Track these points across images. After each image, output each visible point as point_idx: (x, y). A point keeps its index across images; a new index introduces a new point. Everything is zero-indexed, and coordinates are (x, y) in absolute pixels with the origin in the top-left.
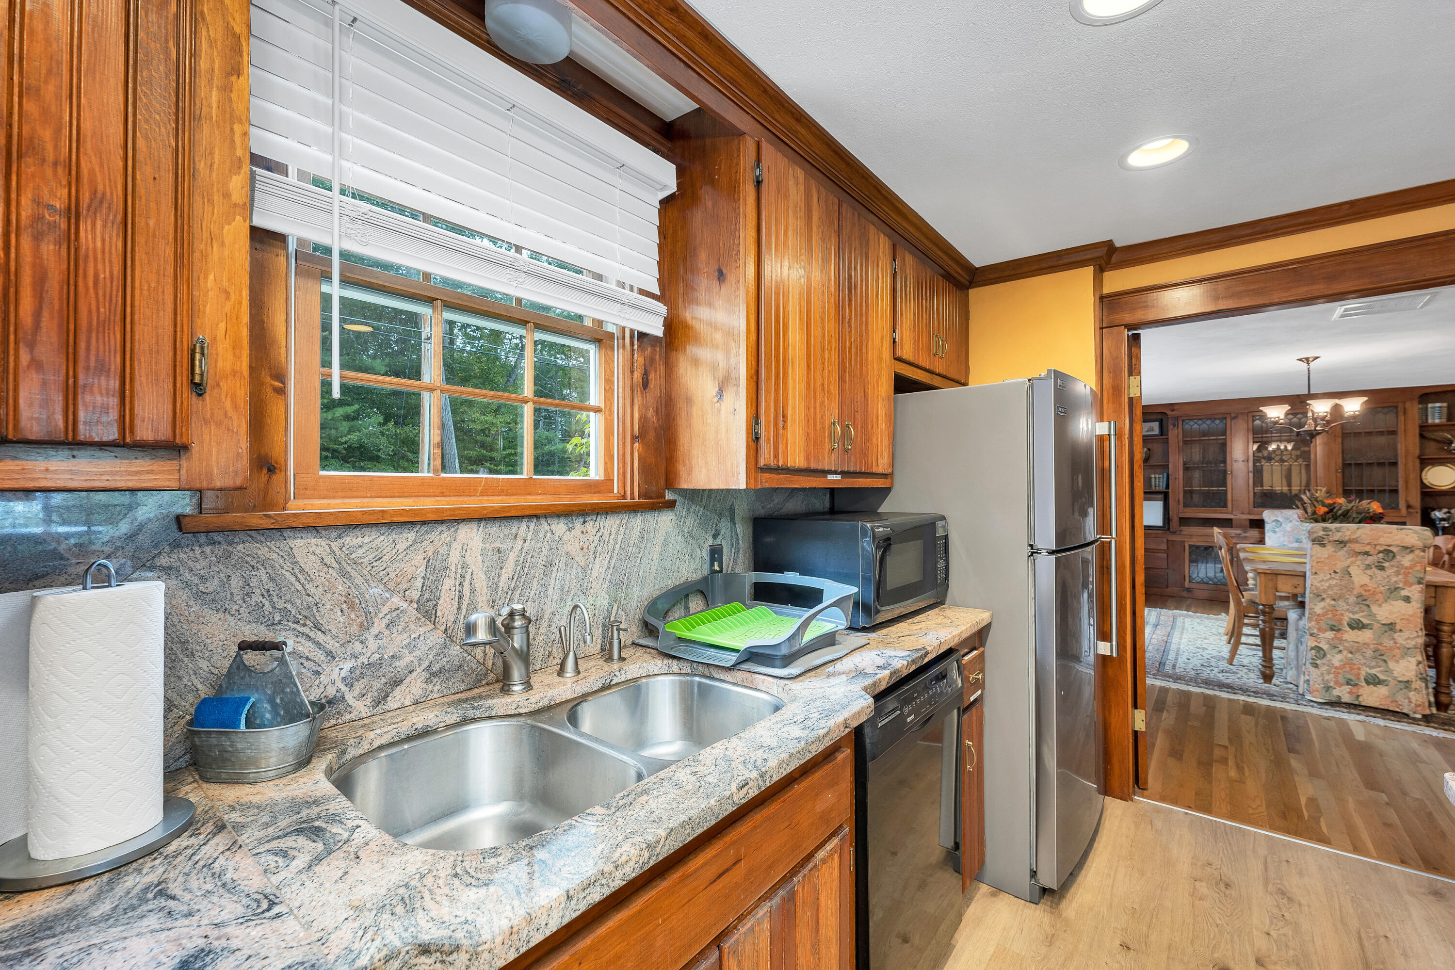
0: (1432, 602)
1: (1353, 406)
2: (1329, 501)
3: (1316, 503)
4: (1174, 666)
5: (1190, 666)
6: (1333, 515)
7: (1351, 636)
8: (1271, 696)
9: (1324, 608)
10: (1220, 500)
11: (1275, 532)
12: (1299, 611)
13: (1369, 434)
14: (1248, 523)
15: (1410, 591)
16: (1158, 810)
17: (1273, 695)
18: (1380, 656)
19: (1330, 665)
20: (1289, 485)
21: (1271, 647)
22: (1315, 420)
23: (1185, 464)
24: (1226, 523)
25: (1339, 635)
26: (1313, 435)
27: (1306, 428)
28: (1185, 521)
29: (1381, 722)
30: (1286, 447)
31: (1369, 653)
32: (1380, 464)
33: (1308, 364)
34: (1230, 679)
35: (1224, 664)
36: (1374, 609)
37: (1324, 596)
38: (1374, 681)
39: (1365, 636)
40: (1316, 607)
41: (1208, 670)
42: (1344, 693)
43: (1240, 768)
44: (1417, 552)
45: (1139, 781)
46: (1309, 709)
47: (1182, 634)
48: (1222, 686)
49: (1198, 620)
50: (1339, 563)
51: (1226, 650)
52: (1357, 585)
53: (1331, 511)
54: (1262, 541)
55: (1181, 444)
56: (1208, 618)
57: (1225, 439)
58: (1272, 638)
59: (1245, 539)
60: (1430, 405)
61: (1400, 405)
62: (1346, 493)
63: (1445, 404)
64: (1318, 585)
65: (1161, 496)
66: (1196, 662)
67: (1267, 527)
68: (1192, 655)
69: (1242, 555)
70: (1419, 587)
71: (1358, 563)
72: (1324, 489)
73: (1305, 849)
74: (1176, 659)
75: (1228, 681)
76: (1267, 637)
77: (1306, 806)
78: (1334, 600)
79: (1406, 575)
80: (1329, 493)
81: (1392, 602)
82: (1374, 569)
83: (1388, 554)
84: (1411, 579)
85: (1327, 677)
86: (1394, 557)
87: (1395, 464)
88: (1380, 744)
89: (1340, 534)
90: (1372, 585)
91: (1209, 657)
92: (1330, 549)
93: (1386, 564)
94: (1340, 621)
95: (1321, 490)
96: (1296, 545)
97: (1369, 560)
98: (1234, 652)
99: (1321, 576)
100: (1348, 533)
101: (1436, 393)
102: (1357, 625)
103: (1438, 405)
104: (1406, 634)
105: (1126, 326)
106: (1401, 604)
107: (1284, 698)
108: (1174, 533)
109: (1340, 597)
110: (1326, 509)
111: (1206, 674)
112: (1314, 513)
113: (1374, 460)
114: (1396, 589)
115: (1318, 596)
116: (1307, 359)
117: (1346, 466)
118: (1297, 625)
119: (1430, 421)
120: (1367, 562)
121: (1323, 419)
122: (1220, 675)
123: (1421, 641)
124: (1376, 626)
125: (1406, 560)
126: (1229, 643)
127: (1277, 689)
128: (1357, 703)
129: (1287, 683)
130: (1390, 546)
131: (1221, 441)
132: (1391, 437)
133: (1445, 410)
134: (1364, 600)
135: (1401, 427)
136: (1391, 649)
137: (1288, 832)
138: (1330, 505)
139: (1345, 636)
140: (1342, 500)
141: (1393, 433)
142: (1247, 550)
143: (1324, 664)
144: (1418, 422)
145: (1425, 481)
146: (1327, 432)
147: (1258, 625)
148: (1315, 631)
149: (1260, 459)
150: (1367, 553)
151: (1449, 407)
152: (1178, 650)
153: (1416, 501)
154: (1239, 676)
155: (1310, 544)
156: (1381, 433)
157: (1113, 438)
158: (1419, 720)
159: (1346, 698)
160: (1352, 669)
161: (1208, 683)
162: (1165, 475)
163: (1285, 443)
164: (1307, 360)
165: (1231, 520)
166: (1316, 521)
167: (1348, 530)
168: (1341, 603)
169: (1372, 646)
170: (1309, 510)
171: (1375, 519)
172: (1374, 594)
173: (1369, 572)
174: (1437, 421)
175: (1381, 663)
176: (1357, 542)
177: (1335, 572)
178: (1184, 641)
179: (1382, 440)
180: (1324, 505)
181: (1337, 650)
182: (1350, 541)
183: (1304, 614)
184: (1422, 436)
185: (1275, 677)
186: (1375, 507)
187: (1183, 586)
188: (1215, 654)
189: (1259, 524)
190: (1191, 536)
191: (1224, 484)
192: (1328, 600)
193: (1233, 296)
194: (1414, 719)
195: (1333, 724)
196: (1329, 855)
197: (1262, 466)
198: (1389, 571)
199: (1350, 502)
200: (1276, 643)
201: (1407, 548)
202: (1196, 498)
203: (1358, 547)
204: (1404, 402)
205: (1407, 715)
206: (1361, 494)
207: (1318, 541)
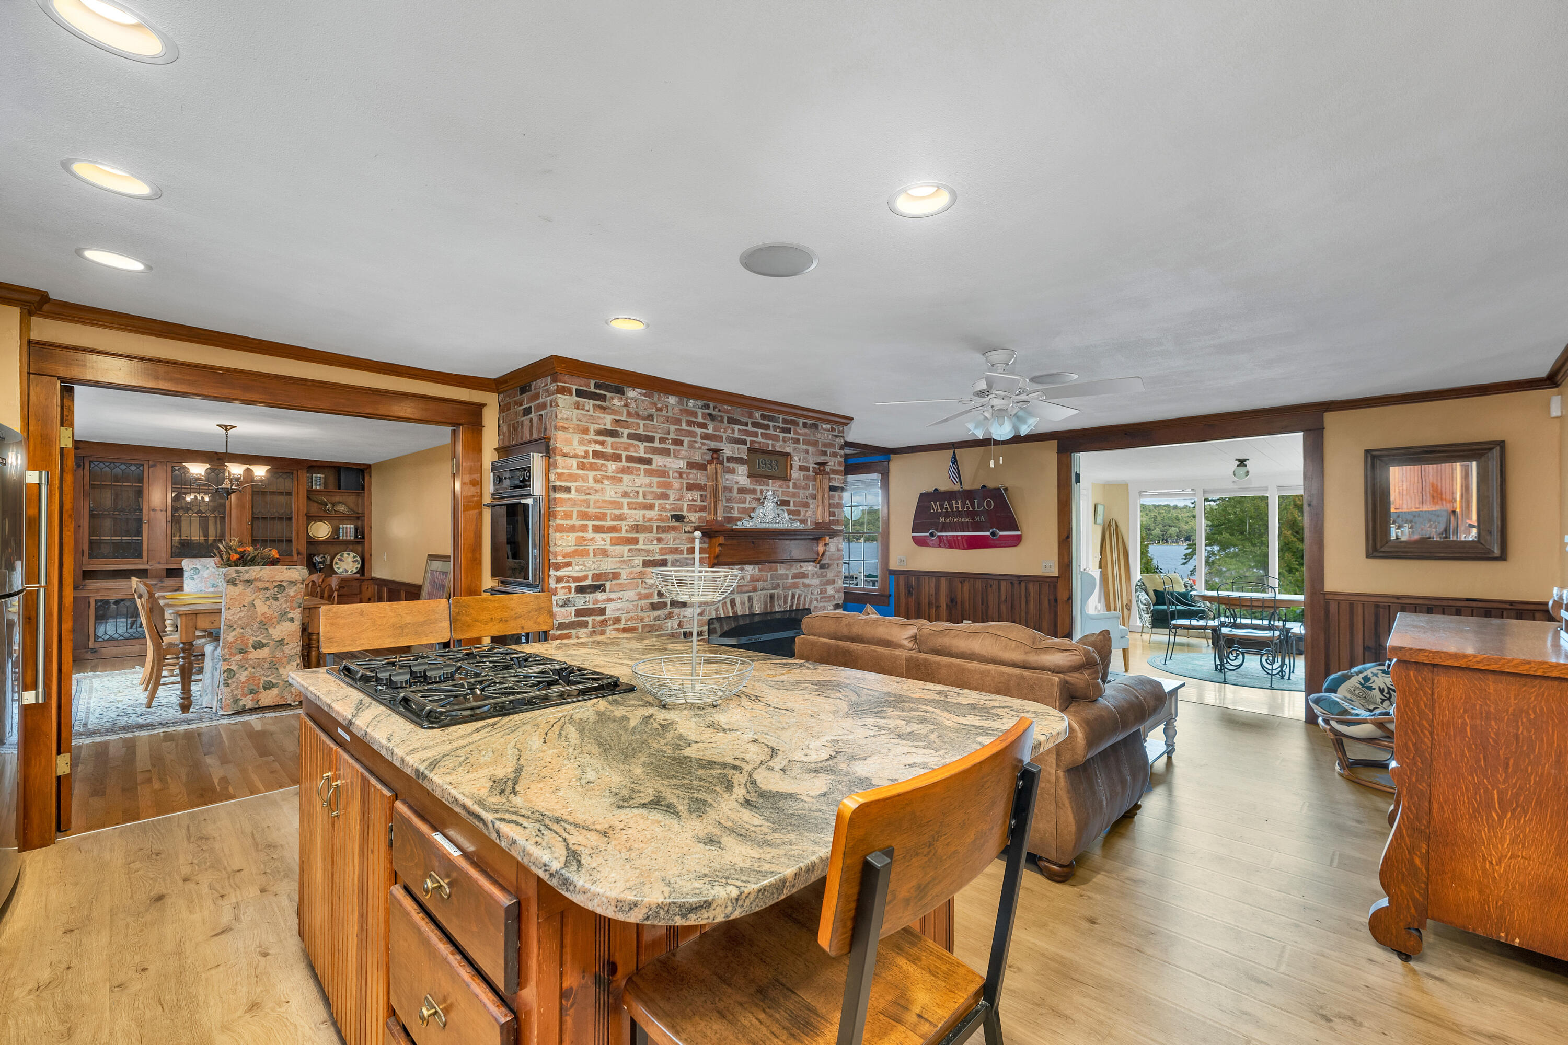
0: (307, 620)
1: (260, 471)
2: (241, 550)
3: (230, 551)
4: (85, 725)
5: (104, 720)
6: (244, 560)
7: (254, 655)
8: (188, 722)
9: (235, 636)
10: (136, 551)
11: (193, 579)
12: (214, 644)
13: (273, 493)
14: (164, 573)
15: (294, 614)
16: (85, 838)
17: (191, 720)
18: (274, 666)
19: (239, 681)
20: (206, 535)
21: (190, 681)
22: (231, 480)
23: (91, 510)
24: (142, 574)
25: (245, 656)
26: (228, 492)
27: (223, 486)
28: (90, 574)
29: (273, 715)
30: (203, 498)
31: (266, 665)
32: (280, 519)
33: (227, 431)
34: (150, 719)
35: (143, 709)
36: (271, 631)
37: (235, 626)
38: (269, 686)
39: (265, 652)
40: (228, 637)
41: (125, 718)
42: (248, 702)
43: (162, 780)
44: (299, 585)
45: (61, 827)
46: (221, 722)
47: (90, 693)
48: (140, 727)
49: (108, 678)
50: (247, 598)
51: (143, 697)
52: (259, 614)
53: (242, 557)
54: (180, 588)
55: (87, 487)
56: (119, 674)
57: (142, 487)
58: (190, 673)
59: (162, 589)
60: (314, 475)
61: (295, 472)
62: (254, 542)
63: (323, 476)
64: (231, 618)
66: (111, 714)
67: (186, 575)
68: (105, 710)
69: (162, 602)
70: (299, 610)
71: (261, 596)
72: (237, 540)
73: (217, 808)
74: (87, 717)
75: (147, 721)
76: (186, 671)
77: (218, 784)
78: (243, 628)
79: (292, 602)
80: (241, 543)
81: (283, 624)
82: (271, 600)
83: (281, 588)
84: (295, 605)
85: (235, 692)
86: (284, 589)
87: (290, 519)
88: (273, 728)
89: (248, 575)
90: (269, 612)
91: (125, 707)
92: (240, 587)
93: (279, 596)
94: (247, 645)
95: (234, 540)
96: (212, 589)
97: (268, 593)
98: (152, 697)
99: (233, 611)
100: (254, 574)
101: (319, 467)
102: (259, 646)
103: (319, 475)
104: (291, 646)
105: (59, 378)
106: (288, 624)
107: (200, 720)
109: (247, 626)
110: (238, 556)
111: (122, 722)
112: (229, 559)
113: (276, 515)
114: (285, 613)
115: (231, 627)
116: (226, 426)
117: (254, 519)
118: (213, 655)
119: (314, 487)
120: (266, 596)
121: (237, 480)
122: (139, 719)
123: (299, 648)
124: (272, 643)
125: (292, 592)
126: (146, 690)
127: (195, 715)
128: (257, 706)
129: (203, 708)
130: (281, 582)
131: (137, 488)
132: (287, 497)
133: (323, 480)
134: (264, 626)
135: (295, 489)
136: (281, 659)
137: (206, 804)
138: (242, 552)
139: (250, 656)
140: (250, 549)
141: (289, 494)
142: (164, 597)
143: (234, 682)
144: (306, 487)
145: (310, 534)
146: (240, 491)
147: (178, 664)
148: (228, 657)
149: (178, 510)
150: (267, 589)
151: (325, 478)
152: (88, 709)
153: (303, 547)
154: (158, 714)
155: (225, 585)
156: (281, 493)
157: (44, 489)
158: (297, 705)
159: (250, 705)
160: (254, 681)
161: (125, 729)
163: (202, 495)
164: (226, 428)
165: (147, 570)
166: (230, 566)
167: (254, 571)
168: (248, 629)
169: (268, 660)
170: (225, 557)
171: (274, 562)
172: (271, 619)
173: (268, 603)
174: (318, 488)
175: (275, 671)
176: (260, 581)
177: (244, 606)
178: (93, 699)
179: (282, 499)
180: (237, 552)
181: (244, 668)
182: (255, 580)
183: (219, 645)
184: (308, 498)
185: (192, 707)
186: (274, 554)
187: (87, 646)
188: (131, 702)
189: (177, 573)
190: (98, 590)
191: (139, 533)
192: (238, 630)
193: (171, 380)
194: (294, 706)
195: (240, 727)
196: (235, 804)
197: (180, 516)
198: (281, 601)
199: (256, 549)
200: (194, 677)
201: (293, 582)
202: (105, 549)
203: (260, 585)
204: (297, 471)
205: (290, 705)
206: (265, 543)
207: (232, 582)
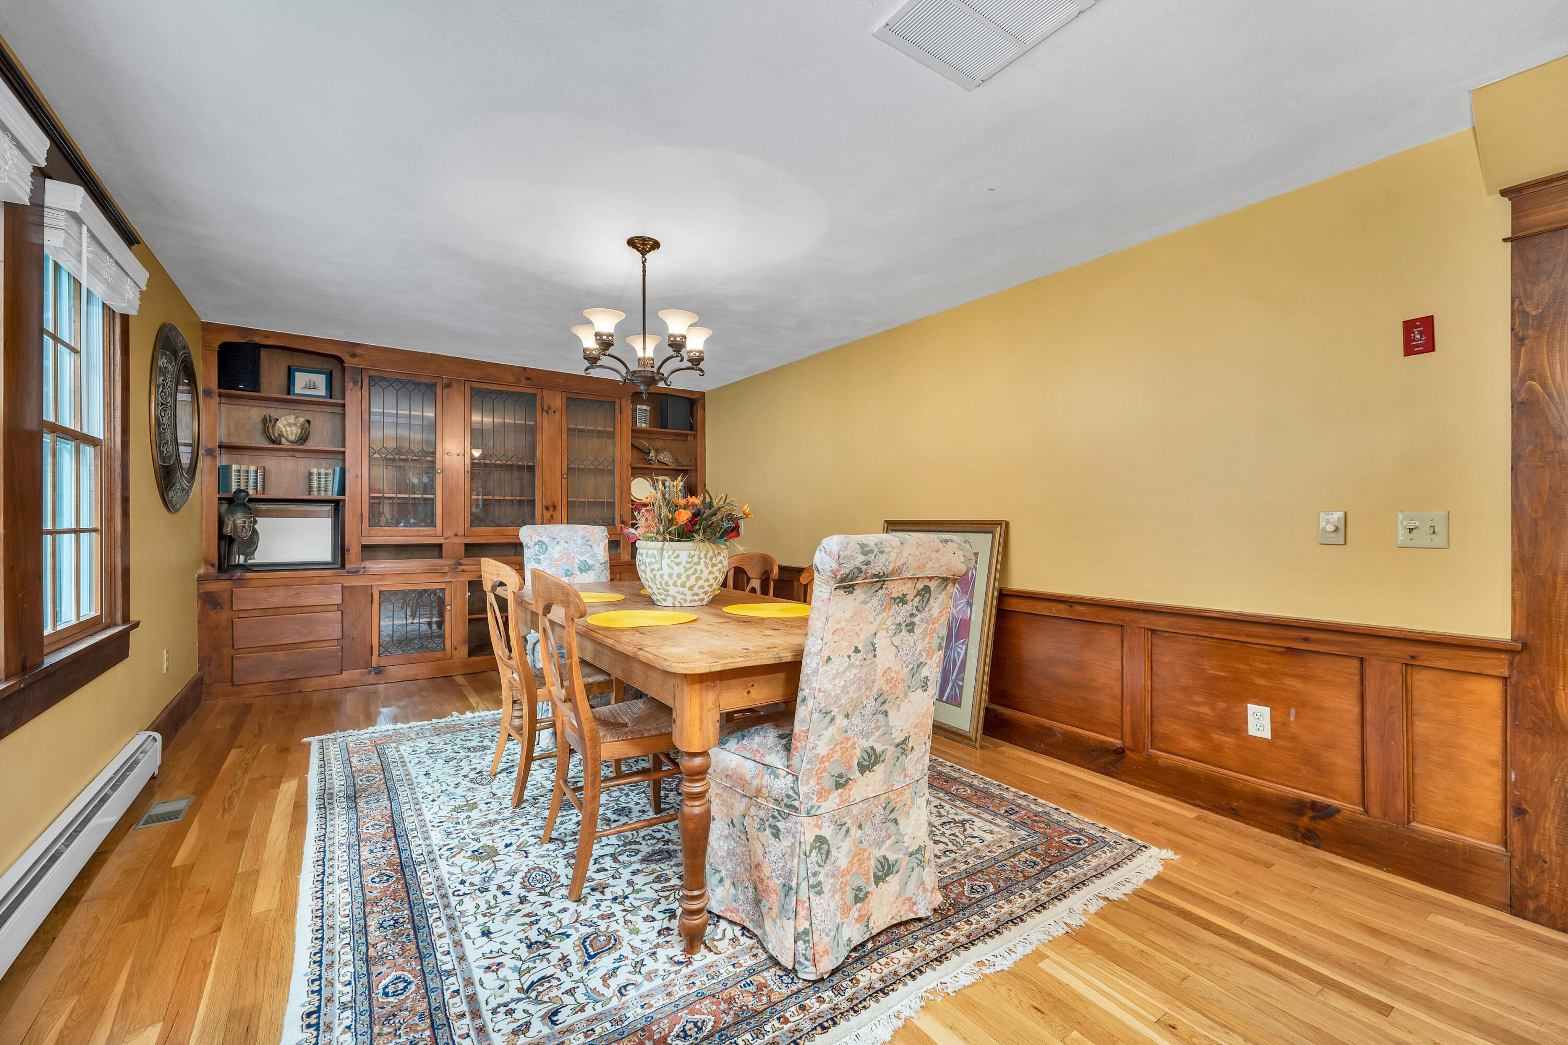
7: (860, 787)
10: (425, 513)
13: (591, 432)
15: (930, 666)
19: (836, 872)
23: (371, 452)
24: (434, 551)
28: (369, 550)
32: (600, 471)
36: (892, 717)
37: (835, 710)
38: (883, 871)
39: (876, 779)
50: (865, 628)
52: (880, 671)
60: (639, 406)
61: (617, 401)
63: (648, 408)
64: (829, 687)
65: (328, 508)
71: (889, 621)
79: (932, 635)
81: (911, 696)
82: (903, 632)
83: (925, 595)
84: (935, 642)
85: (832, 906)
86: (928, 600)
87: (612, 472)
90: (896, 666)
94: (850, 762)
99: (834, 667)
103: (644, 407)
104: (916, 754)
106: (919, 694)
108: (355, 572)
109: (855, 707)
113: (595, 465)
114: (919, 666)
115: (826, 714)
117: (569, 469)
119: (638, 425)
120: (899, 619)
125: (937, 606)
132: (609, 439)
133: (647, 415)
134: (882, 704)
135: (618, 427)
136: (902, 792)
141: (611, 434)
143: (828, 876)
144: (630, 424)
145: (631, 494)
150: (903, 600)
151: (650, 411)
153: (628, 515)
156: (600, 433)
160: (861, 864)
162: (338, 469)
165: (440, 546)
168: (856, 719)
172: (896, 685)
173: (896, 640)
174: (644, 425)
177: (857, 650)
181: (844, 830)
184: (632, 441)
187: (368, 664)
190: (382, 575)
191: (432, 488)
192: (838, 721)
198: (918, 633)
201: (945, 580)
202: (387, 511)
204: (620, 399)
